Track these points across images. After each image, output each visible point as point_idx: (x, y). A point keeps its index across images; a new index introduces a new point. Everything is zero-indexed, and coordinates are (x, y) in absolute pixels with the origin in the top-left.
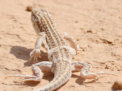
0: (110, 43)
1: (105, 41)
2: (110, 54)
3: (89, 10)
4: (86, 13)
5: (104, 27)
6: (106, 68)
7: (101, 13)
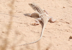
0: (68, 23)
1: (67, 23)
2: (68, 27)
3: (61, 12)
4: (60, 13)
5: (66, 18)
6: (67, 31)
7: (65, 13)
